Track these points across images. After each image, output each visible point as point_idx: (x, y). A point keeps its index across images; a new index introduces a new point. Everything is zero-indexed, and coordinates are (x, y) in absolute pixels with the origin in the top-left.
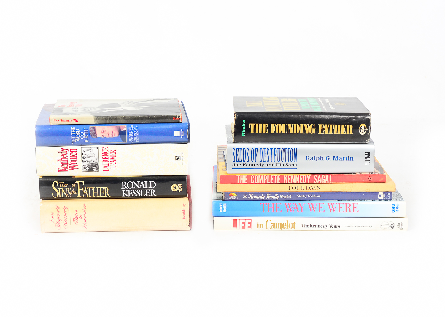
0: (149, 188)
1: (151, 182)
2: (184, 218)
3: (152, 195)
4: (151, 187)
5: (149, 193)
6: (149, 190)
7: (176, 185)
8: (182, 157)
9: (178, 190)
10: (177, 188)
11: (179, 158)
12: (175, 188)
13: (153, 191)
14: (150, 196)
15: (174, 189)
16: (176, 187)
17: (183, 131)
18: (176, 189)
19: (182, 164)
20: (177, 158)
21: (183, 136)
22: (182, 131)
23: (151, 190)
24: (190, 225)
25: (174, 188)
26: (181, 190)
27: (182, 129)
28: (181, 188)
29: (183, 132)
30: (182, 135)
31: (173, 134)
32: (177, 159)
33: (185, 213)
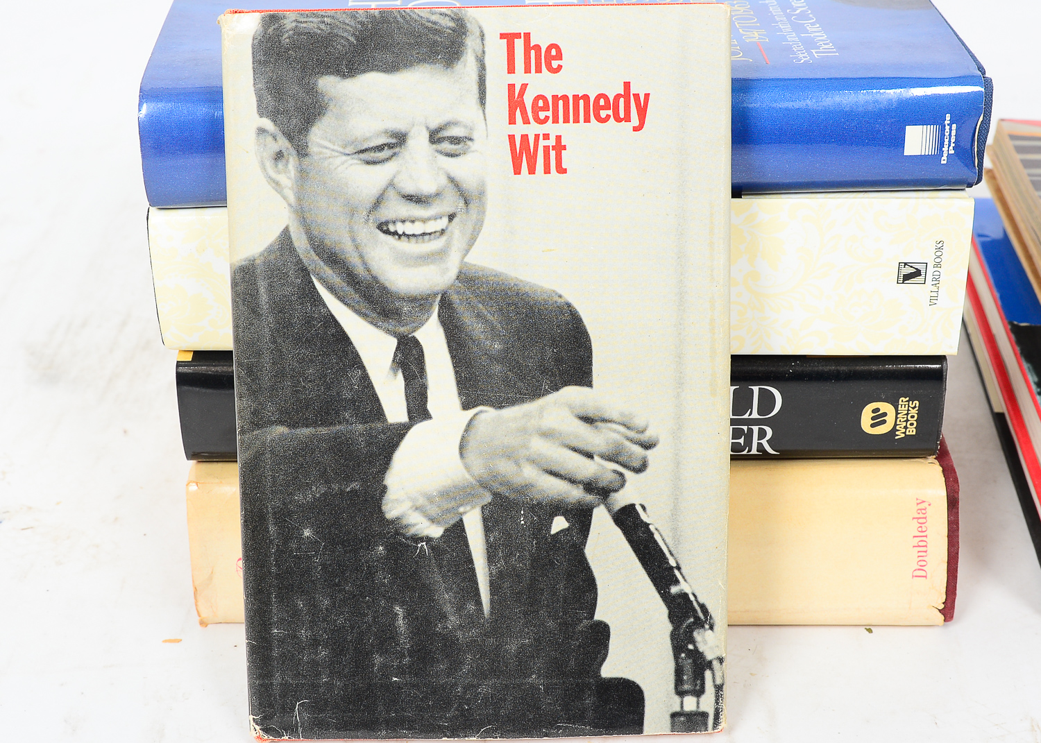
0: (746, 416)
1: (756, 389)
2: (922, 573)
3: (754, 451)
4: (755, 415)
5: (741, 441)
6: (745, 428)
7: (885, 407)
8: (938, 265)
9: (894, 430)
10: (890, 419)
11: (917, 273)
12: (879, 419)
13: (762, 434)
14: (745, 452)
15: (873, 426)
16: (885, 414)
17: (954, 126)
18: (884, 422)
19: (933, 300)
20: (909, 270)
21: (952, 152)
22: (947, 128)
23: (756, 429)
24: (948, 611)
25: (873, 418)
26: (912, 431)
27: (948, 117)
28: (913, 421)
29: (954, 133)
30: (948, 150)
31: (900, 142)
32: (907, 277)
33: (929, 549)
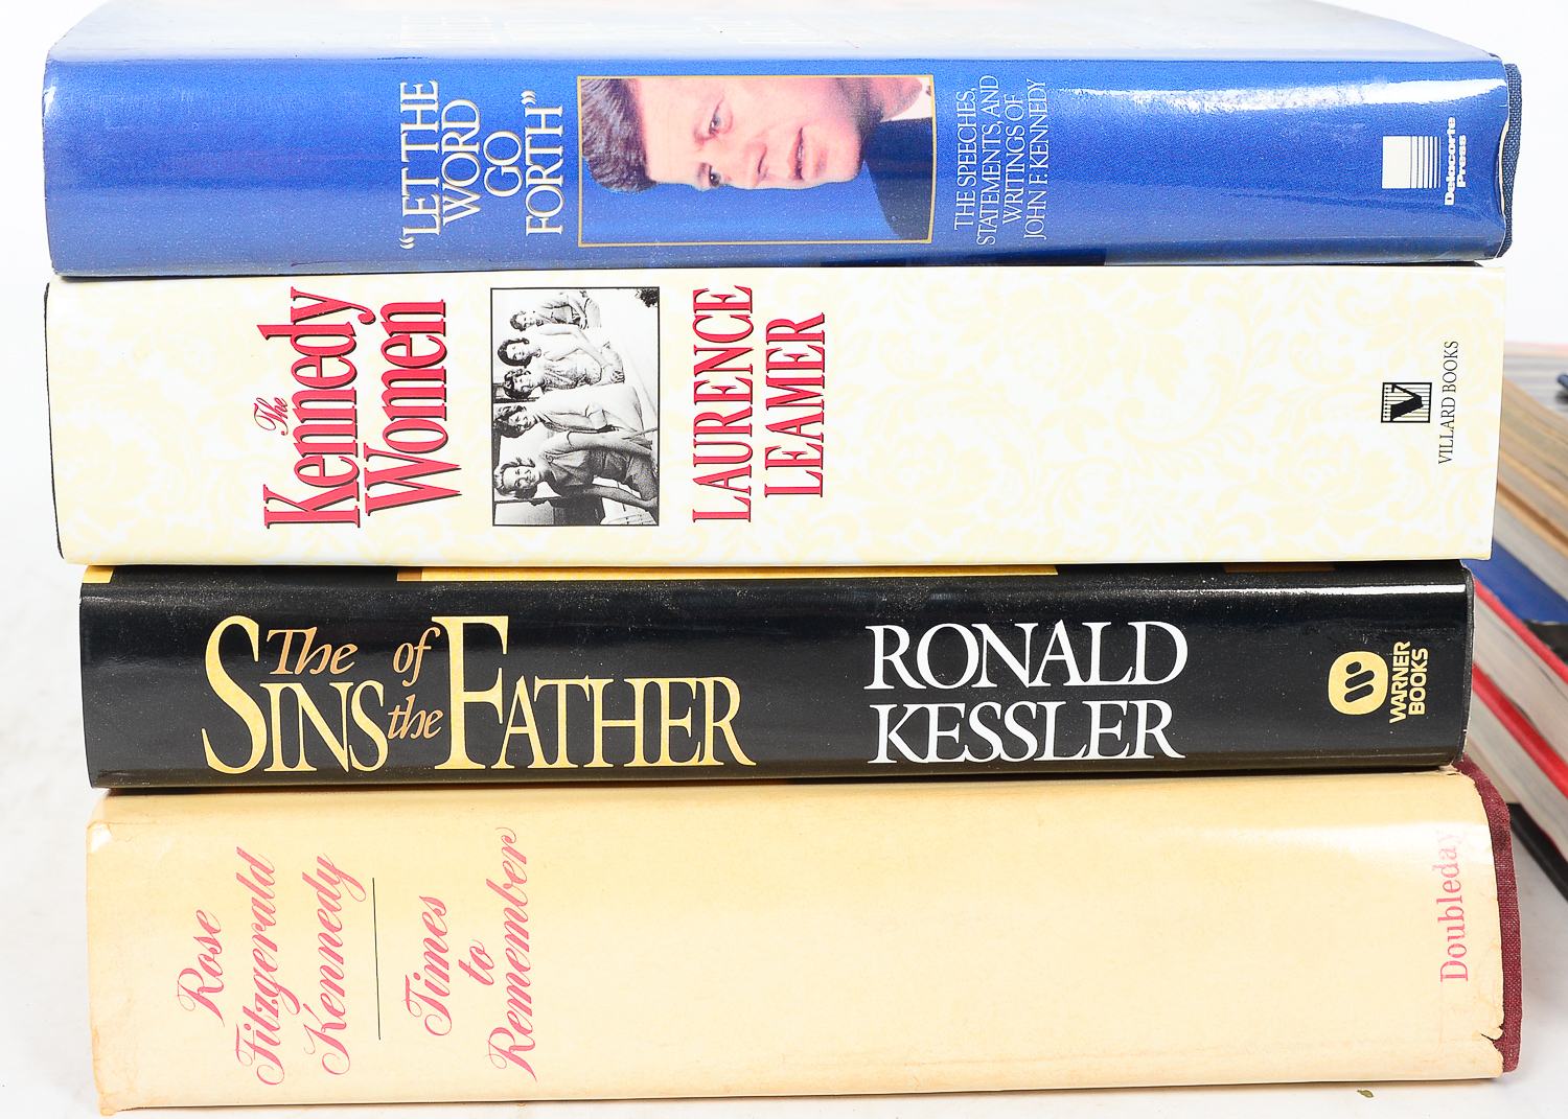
0: (1124, 681)
1: (1141, 627)
2: (1460, 970)
3: (1140, 753)
4: (1141, 679)
5: (1117, 730)
6: (1123, 704)
7: (1370, 661)
8: (1450, 387)
9: (1387, 705)
10: (1379, 684)
11: (1415, 403)
12: (1359, 684)
13: (1154, 716)
14: (1123, 756)
15: (1349, 698)
16: (1369, 675)
17: (1463, 139)
18: (1369, 690)
19: (1445, 453)
20: (1400, 397)
21: (1462, 184)
22: (1452, 141)
23: (1142, 705)
24: (1508, 1044)
25: (1349, 683)
26: (1418, 708)
27: (1452, 122)
28: (1419, 687)
29: (1463, 151)
30: (1456, 180)
31: (1372, 161)
32: (1398, 410)
33: (1467, 922)
